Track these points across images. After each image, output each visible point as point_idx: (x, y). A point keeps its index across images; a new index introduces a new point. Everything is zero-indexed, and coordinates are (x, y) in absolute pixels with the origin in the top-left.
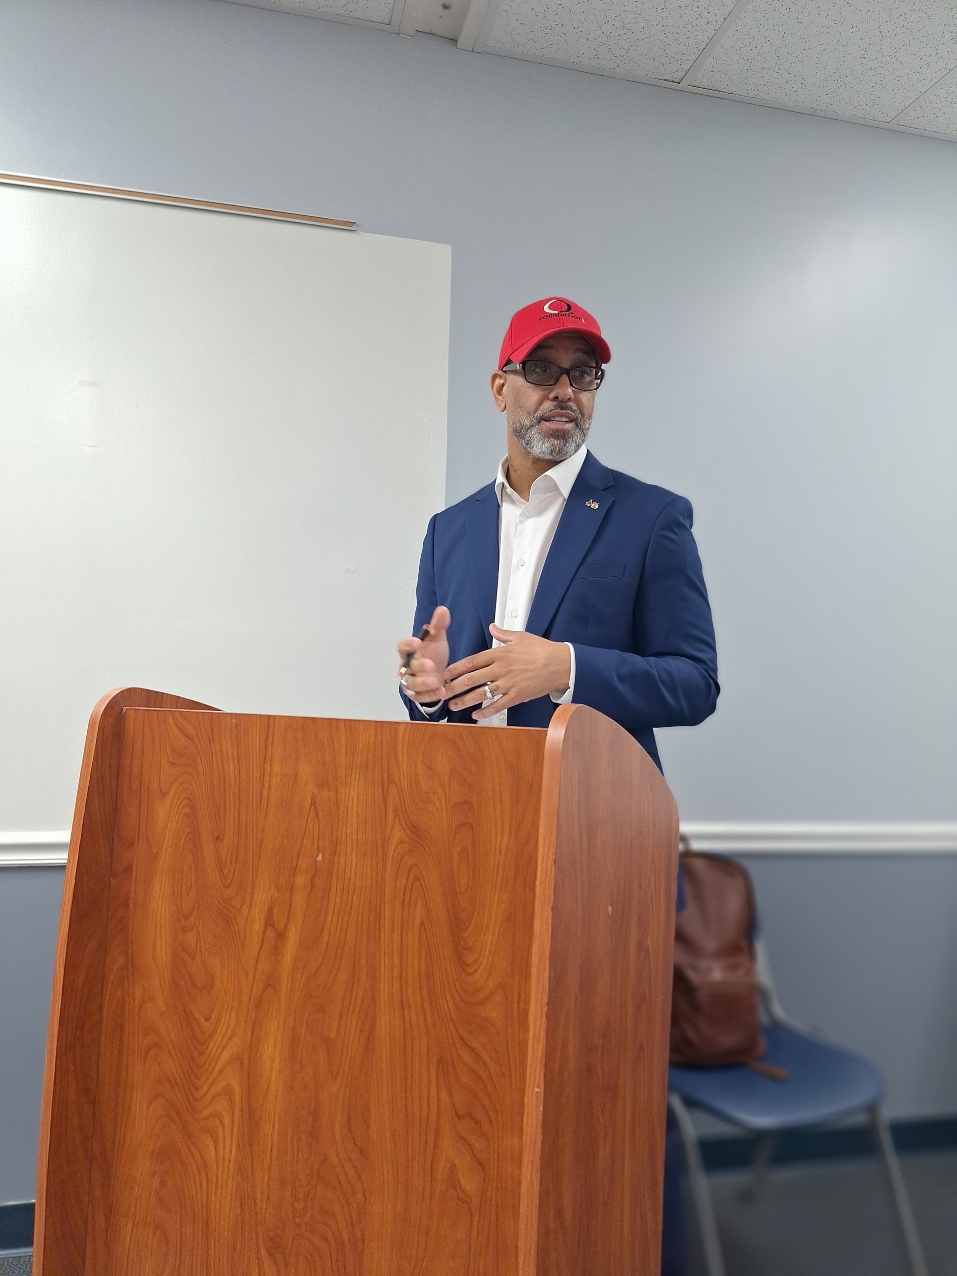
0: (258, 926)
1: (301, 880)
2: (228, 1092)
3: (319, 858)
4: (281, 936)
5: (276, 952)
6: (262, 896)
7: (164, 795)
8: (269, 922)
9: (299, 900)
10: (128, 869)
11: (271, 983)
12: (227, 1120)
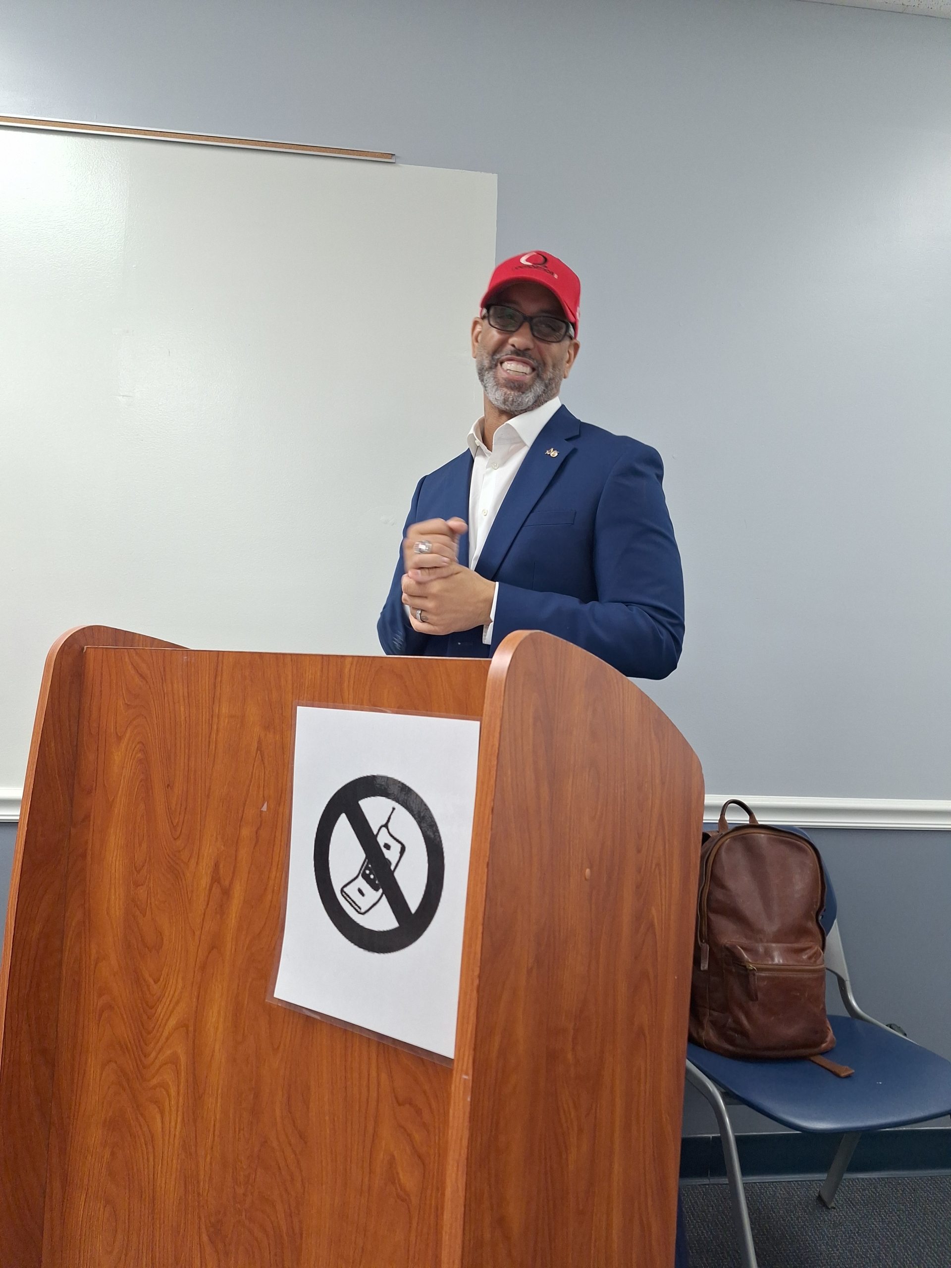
0: (205, 881)
1: (246, 832)
2: (174, 1061)
3: (265, 808)
4: (227, 893)
5: (222, 910)
6: (209, 849)
7: (119, 739)
8: (216, 879)
9: (244, 853)
10: (87, 818)
11: (215, 945)
12: (173, 1091)
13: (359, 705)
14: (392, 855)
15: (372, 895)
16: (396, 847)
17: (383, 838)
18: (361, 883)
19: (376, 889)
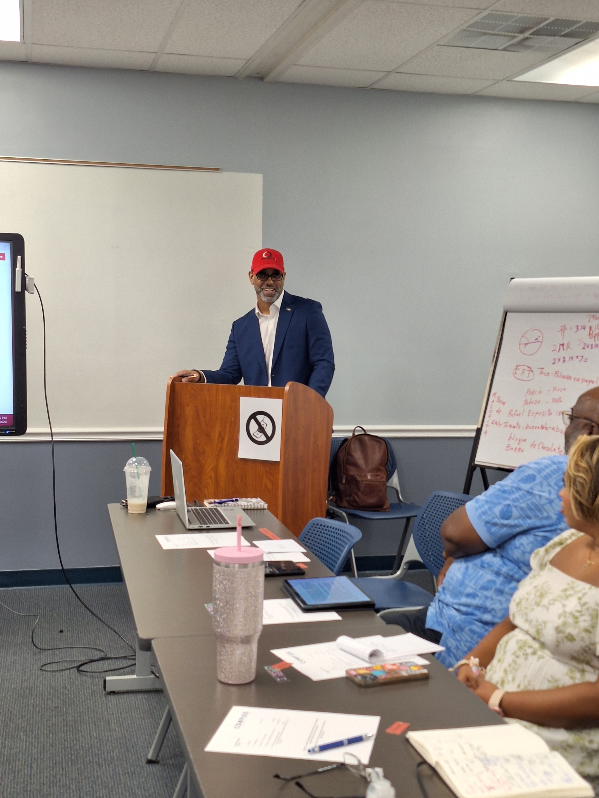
0: (217, 436)
1: (228, 425)
2: (211, 477)
3: (232, 419)
4: (223, 438)
5: (222, 442)
6: (218, 429)
7: (188, 405)
8: (220, 435)
9: (227, 430)
10: (179, 425)
11: (221, 450)
12: (210, 483)
13: (255, 396)
14: (264, 426)
15: (260, 434)
16: (265, 425)
17: (262, 423)
18: (258, 432)
19: (261, 433)
